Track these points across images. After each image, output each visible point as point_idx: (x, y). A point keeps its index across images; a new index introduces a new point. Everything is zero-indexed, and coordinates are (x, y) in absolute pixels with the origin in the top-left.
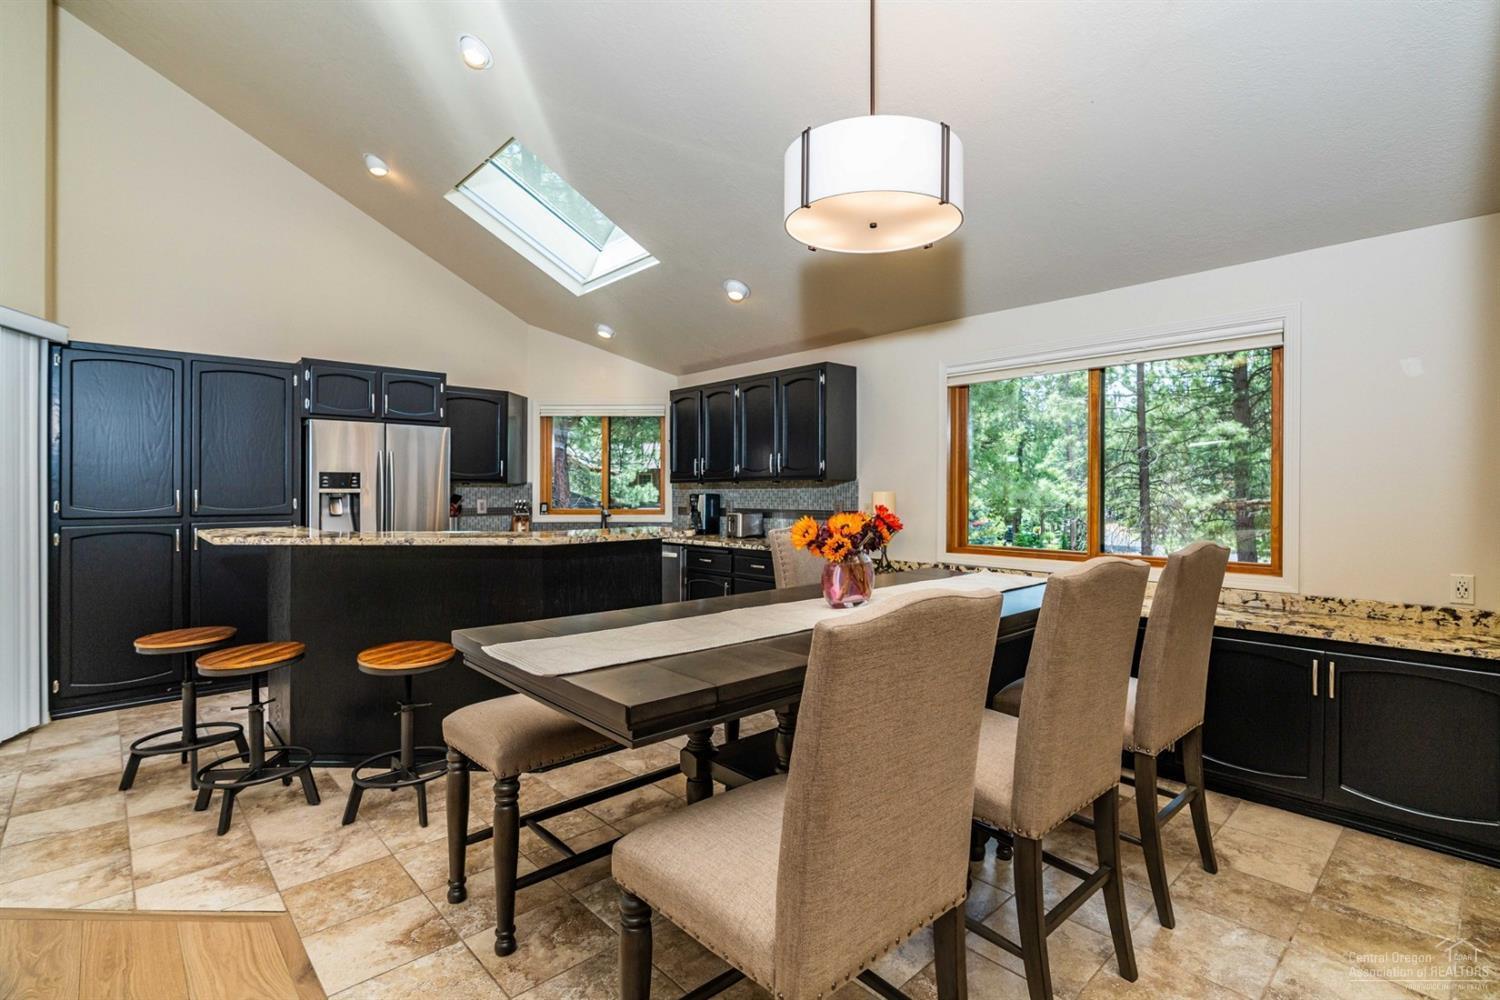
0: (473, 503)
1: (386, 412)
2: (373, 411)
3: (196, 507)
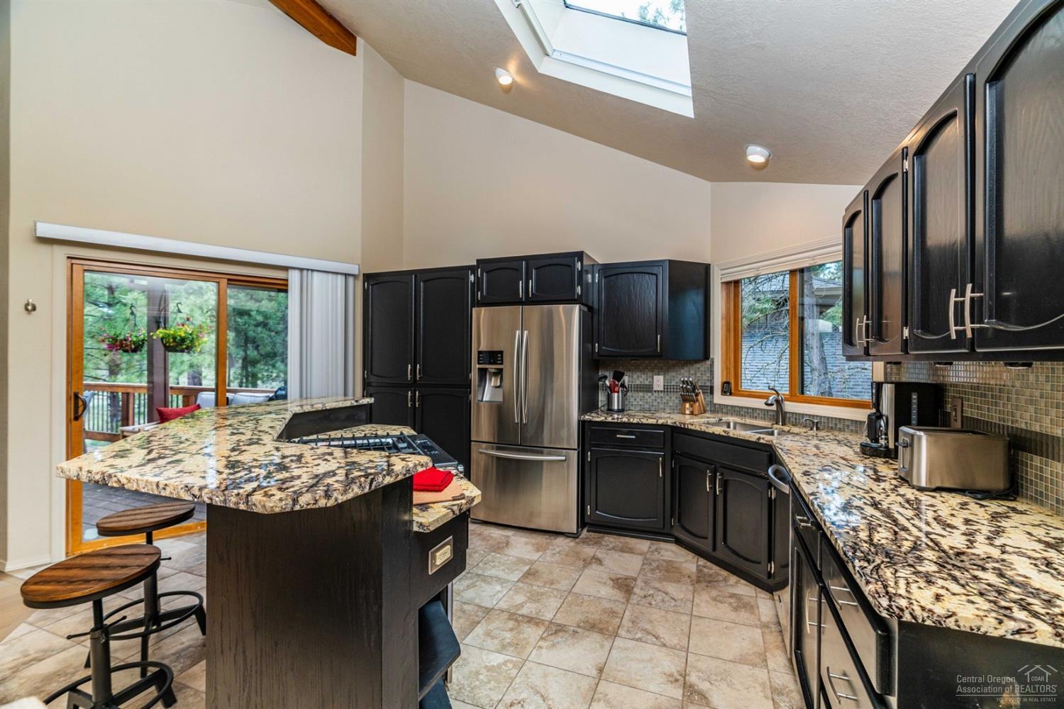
0: (650, 380)
1: (530, 296)
2: (521, 296)
3: (418, 376)
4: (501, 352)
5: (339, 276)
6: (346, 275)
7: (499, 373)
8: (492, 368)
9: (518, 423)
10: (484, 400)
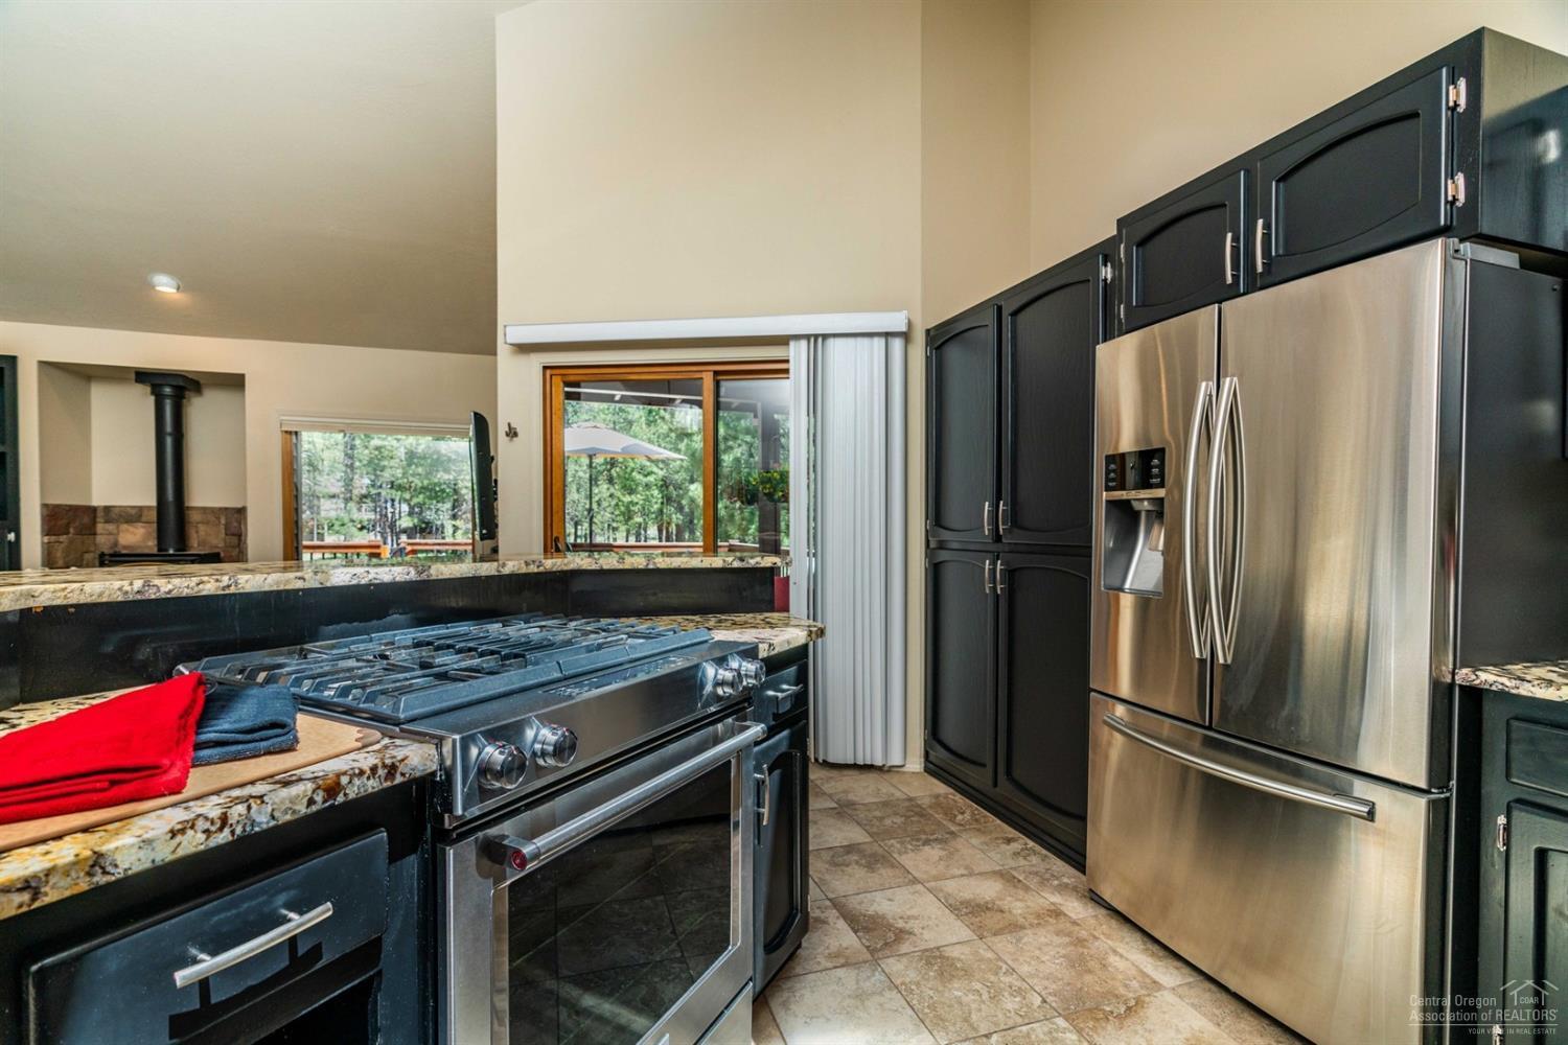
1: (1260, 269)
2: (1229, 280)
3: (1001, 527)
4: (1162, 451)
5: (876, 339)
6: (887, 335)
7: (1158, 511)
8: (1142, 499)
9: (1202, 661)
10: (1127, 585)
